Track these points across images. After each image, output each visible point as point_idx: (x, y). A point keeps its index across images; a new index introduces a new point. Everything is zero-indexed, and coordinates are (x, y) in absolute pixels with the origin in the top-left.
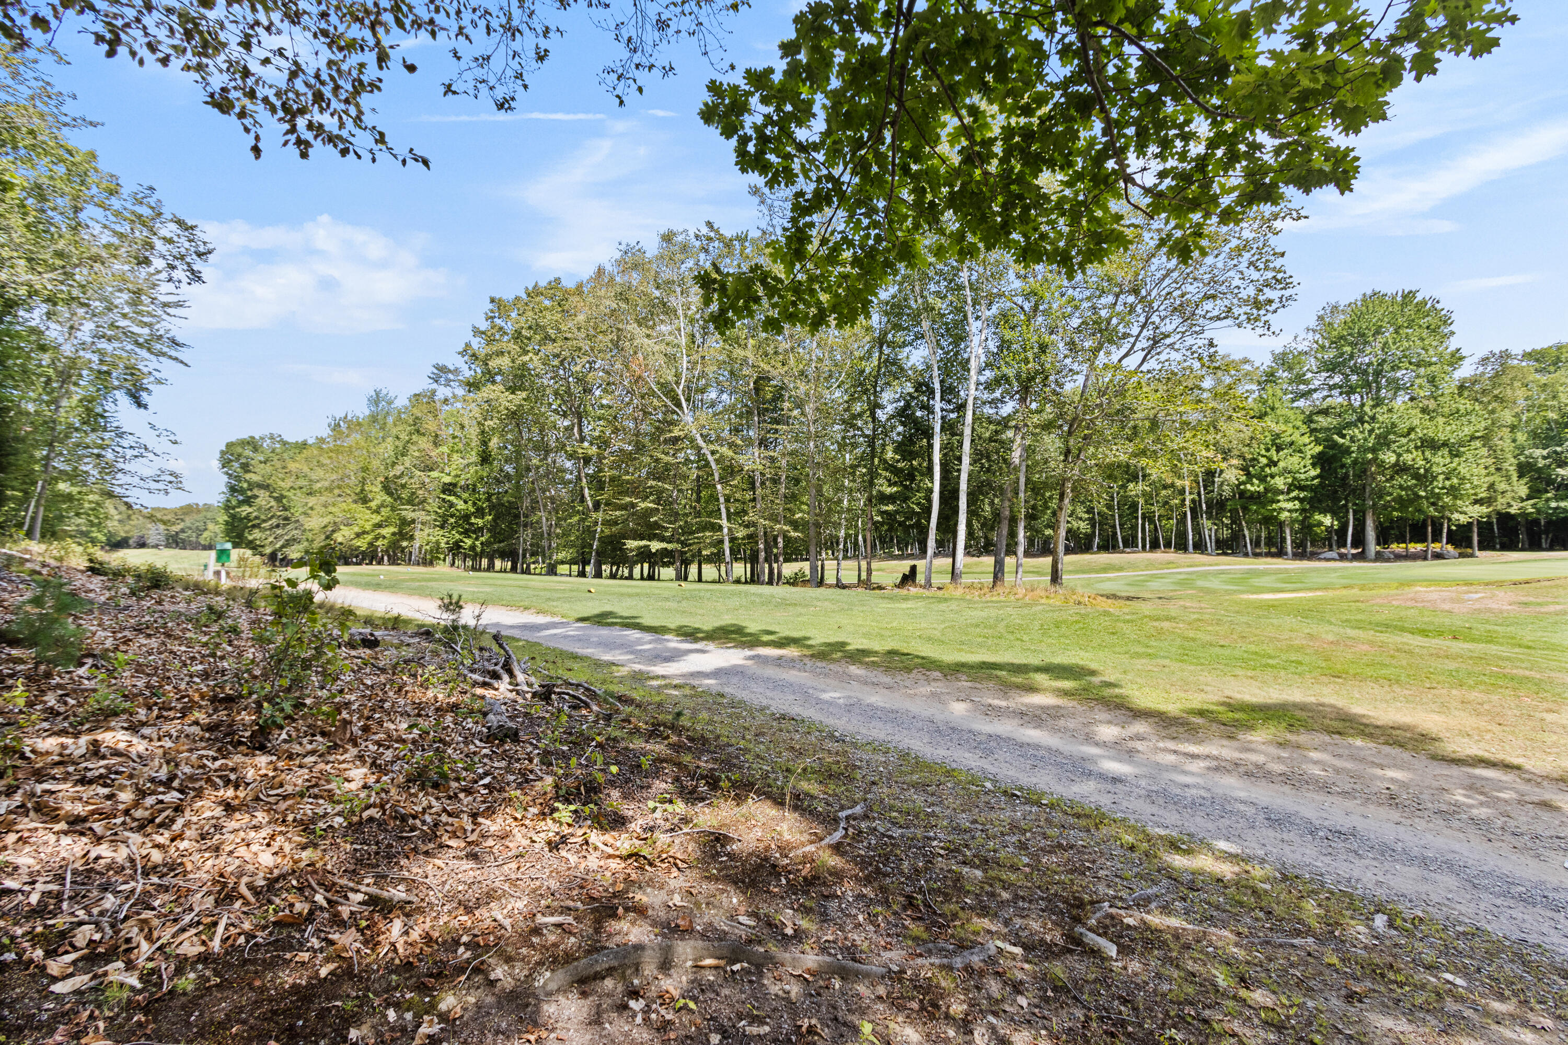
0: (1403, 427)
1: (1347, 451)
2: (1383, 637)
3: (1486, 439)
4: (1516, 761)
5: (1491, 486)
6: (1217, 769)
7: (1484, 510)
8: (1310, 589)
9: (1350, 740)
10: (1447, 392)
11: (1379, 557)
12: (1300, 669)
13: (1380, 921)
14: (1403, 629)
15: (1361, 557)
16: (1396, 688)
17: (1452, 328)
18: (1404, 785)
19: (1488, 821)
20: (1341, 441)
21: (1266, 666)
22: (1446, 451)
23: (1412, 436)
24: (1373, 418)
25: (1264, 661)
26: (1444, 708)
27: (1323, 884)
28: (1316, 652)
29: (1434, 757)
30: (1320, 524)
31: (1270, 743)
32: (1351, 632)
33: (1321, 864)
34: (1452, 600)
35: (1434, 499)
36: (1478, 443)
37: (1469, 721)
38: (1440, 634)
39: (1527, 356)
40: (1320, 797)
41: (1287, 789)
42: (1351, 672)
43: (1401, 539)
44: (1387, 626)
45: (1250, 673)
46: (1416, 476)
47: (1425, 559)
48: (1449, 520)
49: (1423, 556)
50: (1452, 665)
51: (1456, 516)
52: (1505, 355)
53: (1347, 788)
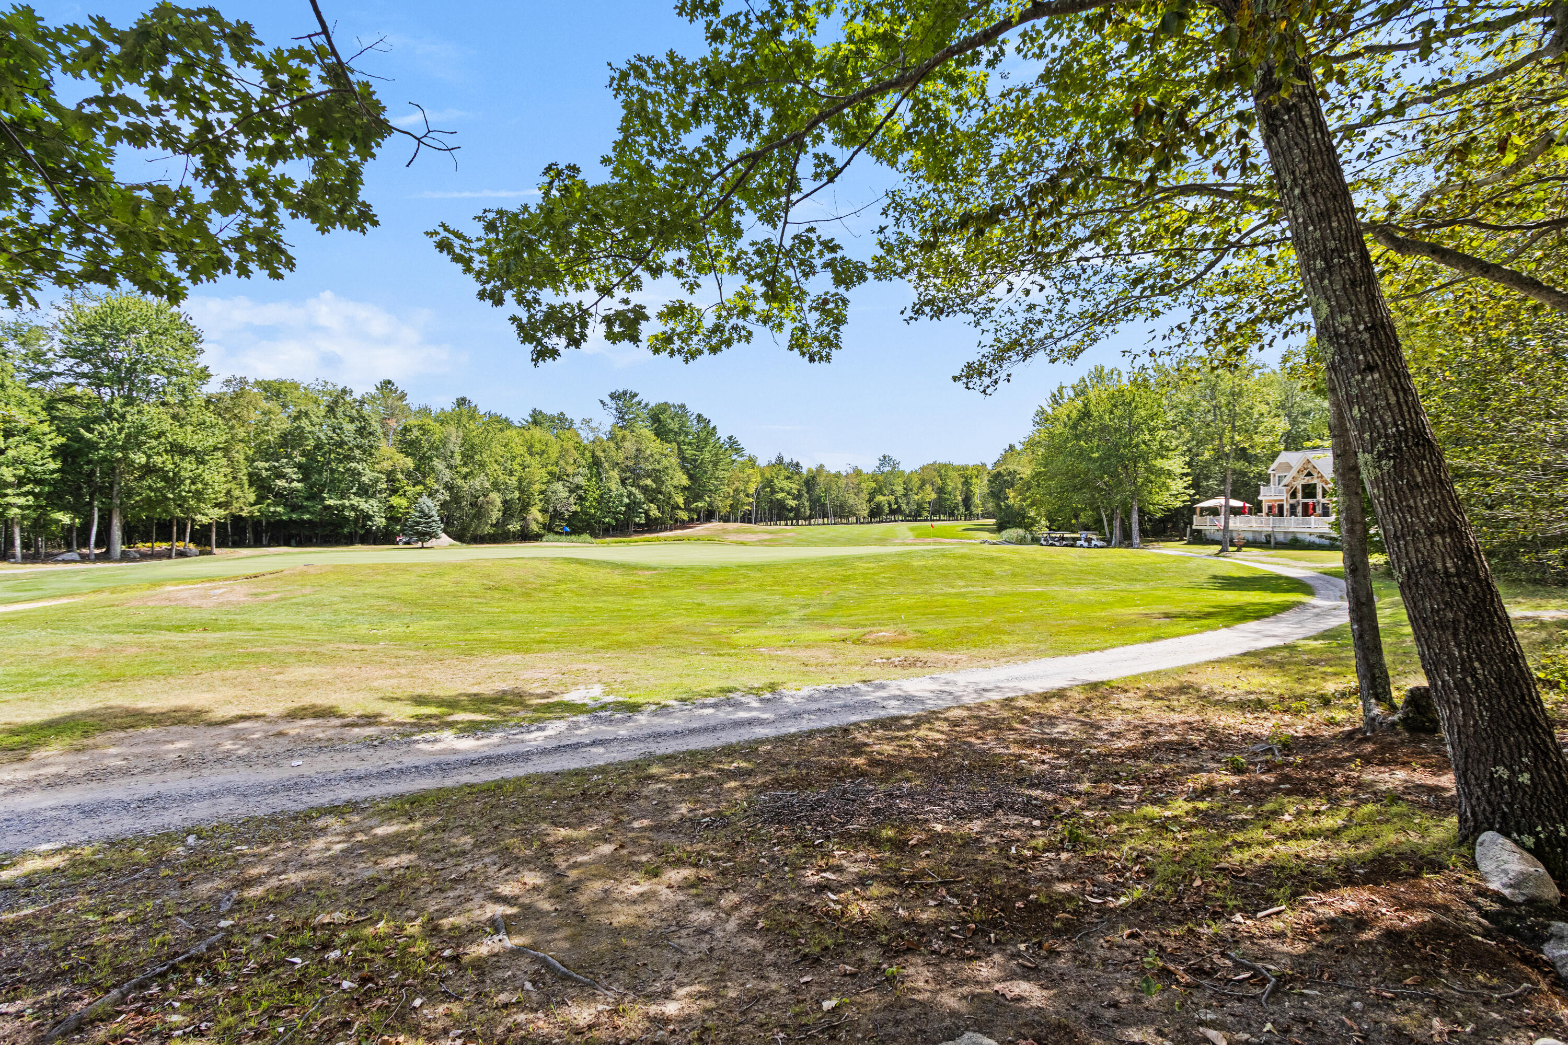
0: (154, 429)
1: (93, 446)
2: (148, 637)
3: (226, 451)
4: (261, 712)
5: (229, 492)
6: (15, 791)
7: (222, 512)
8: (53, 597)
9: (143, 730)
10: (196, 403)
11: (125, 557)
12: (76, 681)
13: (191, 840)
14: (160, 628)
15: (106, 557)
16: (170, 679)
17: (202, 346)
18: (191, 750)
19: (248, 756)
20: (88, 435)
21: (37, 685)
22: (192, 458)
23: (163, 440)
24: (123, 416)
25: (33, 681)
26: (211, 687)
27: (145, 837)
28: (88, 662)
29: (210, 724)
30: (57, 522)
31: (68, 752)
32: (117, 637)
33: (138, 825)
34: (201, 597)
35: (181, 501)
36: (219, 454)
37: (228, 692)
38: (192, 627)
39: (258, 383)
40: (125, 781)
41: (94, 784)
42: (128, 673)
43: (146, 538)
44: (145, 627)
45: (21, 696)
46: (165, 479)
47: (170, 557)
48: (193, 520)
49: (167, 555)
50: (210, 653)
51: (198, 517)
52: (243, 381)
53: (148, 765)
